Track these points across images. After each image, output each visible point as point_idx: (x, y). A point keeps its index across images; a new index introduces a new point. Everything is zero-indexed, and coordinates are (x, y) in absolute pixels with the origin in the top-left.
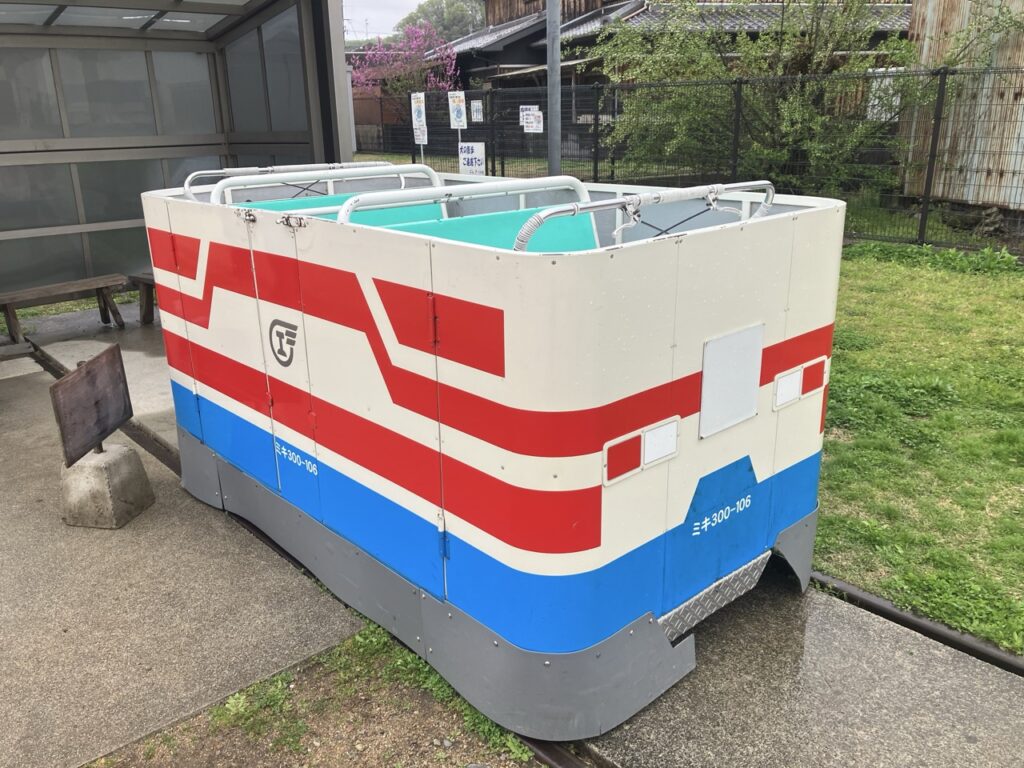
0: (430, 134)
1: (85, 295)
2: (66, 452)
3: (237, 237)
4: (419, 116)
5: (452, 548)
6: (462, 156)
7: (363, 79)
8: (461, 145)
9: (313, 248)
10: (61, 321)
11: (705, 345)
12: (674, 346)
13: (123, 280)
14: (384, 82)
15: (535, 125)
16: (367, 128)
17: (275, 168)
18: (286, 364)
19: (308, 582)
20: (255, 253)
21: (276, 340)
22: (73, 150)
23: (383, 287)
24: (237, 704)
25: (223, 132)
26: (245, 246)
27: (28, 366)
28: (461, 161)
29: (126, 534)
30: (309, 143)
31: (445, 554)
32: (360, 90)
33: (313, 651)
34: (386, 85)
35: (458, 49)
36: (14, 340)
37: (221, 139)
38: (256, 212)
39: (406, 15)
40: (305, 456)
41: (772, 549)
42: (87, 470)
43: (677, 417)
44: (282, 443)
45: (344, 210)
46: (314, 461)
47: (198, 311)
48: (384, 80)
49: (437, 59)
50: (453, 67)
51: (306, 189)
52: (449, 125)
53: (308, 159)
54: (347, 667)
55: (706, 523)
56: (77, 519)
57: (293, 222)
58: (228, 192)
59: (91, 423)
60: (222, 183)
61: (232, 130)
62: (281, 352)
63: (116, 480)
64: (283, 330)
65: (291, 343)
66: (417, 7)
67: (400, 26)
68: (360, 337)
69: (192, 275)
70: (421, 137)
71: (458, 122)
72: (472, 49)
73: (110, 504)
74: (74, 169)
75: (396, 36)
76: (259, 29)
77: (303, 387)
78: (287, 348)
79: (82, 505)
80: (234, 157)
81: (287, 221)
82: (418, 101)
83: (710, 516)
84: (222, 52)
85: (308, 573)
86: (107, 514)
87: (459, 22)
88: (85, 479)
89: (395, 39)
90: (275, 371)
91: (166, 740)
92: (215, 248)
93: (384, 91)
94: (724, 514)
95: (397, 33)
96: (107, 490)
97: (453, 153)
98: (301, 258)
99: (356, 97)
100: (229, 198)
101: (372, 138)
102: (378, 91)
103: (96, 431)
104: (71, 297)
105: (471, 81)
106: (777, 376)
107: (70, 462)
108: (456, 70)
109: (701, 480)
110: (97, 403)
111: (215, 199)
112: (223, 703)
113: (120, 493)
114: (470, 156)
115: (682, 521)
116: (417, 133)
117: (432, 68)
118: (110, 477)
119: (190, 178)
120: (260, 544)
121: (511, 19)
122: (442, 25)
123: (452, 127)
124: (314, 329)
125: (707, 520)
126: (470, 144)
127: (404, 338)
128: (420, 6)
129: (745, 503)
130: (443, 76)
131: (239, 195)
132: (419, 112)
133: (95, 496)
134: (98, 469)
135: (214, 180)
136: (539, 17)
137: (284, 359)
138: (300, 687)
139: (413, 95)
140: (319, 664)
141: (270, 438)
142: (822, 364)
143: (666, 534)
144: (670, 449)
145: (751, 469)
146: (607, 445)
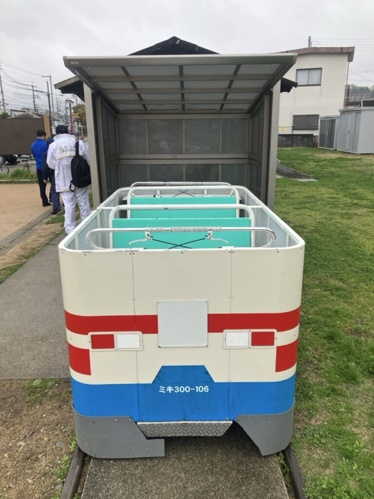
11: (157, 303)
12: (134, 299)
37: (246, 156)
41: (233, 421)
43: (140, 333)
55: (170, 389)
61: (252, 152)
74: (184, 166)
80: (251, 165)
83: (173, 386)
84: (252, 118)
94: (186, 389)
106: (225, 331)
109: (164, 367)
115: (151, 382)
129: (204, 389)
142: (273, 333)
143: (138, 385)
144: (136, 345)
145: (207, 373)
146: (90, 334)
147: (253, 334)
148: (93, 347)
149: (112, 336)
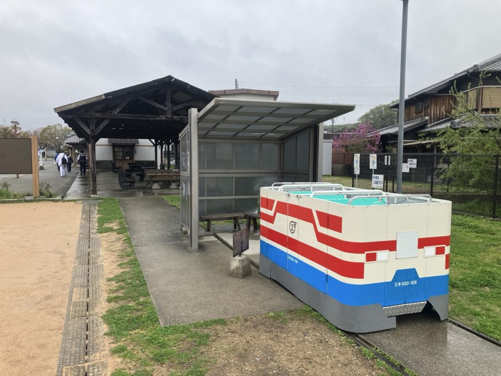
0: (361, 170)
1: (230, 218)
2: (234, 253)
3: (284, 200)
4: (357, 163)
5: (329, 278)
6: (373, 180)
7: (337, 145)
8: (373, 175)
9: (303, 203)
10: (221, 227)
11: (397, 233)
12: (387, 232)
13: (242, 215)
14: (347, 147)
15: (406, 169)
16: (337, 165)
17: (296, 183)
18: (293, 233)
19: (292, 296)
20: (289, 204)
21: (291, 226)
22: (236, 173)
23: (318, 212)
24: (272, 314)
25: (280, 169)
26: (287, 202)
27: (213, 239)
28: (373, 182)
29: (244, 280)
30: (308, 174)
31: (327, 281)
32: (336, 150)
33: (292, 308)
34: (347, 148)
35: (381, 133)
36: (208, 230)
37: (279, 171)
38: (290, 194)
39: (364, 114)
40: (295, 258)
41: (427, 301)
42: (237, 260)
43: (388, 251)
44: (290, 255)
45: (311, 195)
46: (297, 259)
47: (271, 219)
48: (347, 146)
49: (371, 137)
50: (379, 141)
51: (304, 189)
52: (369, 167)
53: (307, 180)
54: (300, 313)
55: (399, 284)
56: (232, 274)
57: (299, 196)
58: (282, 189)
59: (240, 247)
60: (282, 186)
61: (283, 168)
62: (292, 230)
63: (243, 264)
64: (293, 224)
65: (295, 227)
66: (369, 110)
67: (361, 118)
68: (311, 225)
69: (271, 209)
70: (357, 171)
71: (373, 166)
72: (388, 133)
73: (241, 271)
74: (234, 179)
75: (358, 123)
76: (296, 138)
77: (297, 239)
78: (293, 229)
79: (234, 270)
80: (283, 177)
81: (297, 196)
82: (357, 157)
83: (401, 282)
84: (283, 144)
85: (293, 294)
86: (240, 273)
87: (390, 117)
88: (235, 263)
89: (357, 125)
90: (290, 235)
91: (255, 317)
92: (279, 203)
93: (346, 150)
94: (406, 283)
95: (359, 122)
96: (241, 266)
97: (370, 178)
98: (300, 205)
99: (334, 152)
100: (282, 191)
101: (339, 169)
102: (344, 150)
103: (240, 250)
104: (226, 219)
105: (387, 147)
106: (425, 247)
107: (234, 256)
108: (380, 142)
109: (397, 271)
110: (242, 242)
111: (279, 190)
112: (269, 313)
113: (244, 268)
114: (377, 180)
115: (391, 280)
116: (355, 170)
117: (369, 141)
118: (242, 263)
119: (273, 185)
120: (280, 287)
121: (409, 120)
122: (382, 118)
123: (370, 168)
124: (301, 223)
125: (399, 283)
126: (377, 175)
127: (321, 225)
128: (371, 110)
129: (415, 282)
130: (373, 145)
131: (285, 189)
132: (357, 161)
133: (237, 268)
134: (240, 260)
135: (280, 185)
136: (422, 120)
137: (292, 231)
138: (287, 315)
139: (355, 155)
140: (293, 311)
141: (286, 254)
142: (444, 247)
143: (385, 282)
144: (386, 258)
145: (416, 273)
146: (366, 253)
147: (437, 248)
148: (367, 261)
149: (375, 254)
